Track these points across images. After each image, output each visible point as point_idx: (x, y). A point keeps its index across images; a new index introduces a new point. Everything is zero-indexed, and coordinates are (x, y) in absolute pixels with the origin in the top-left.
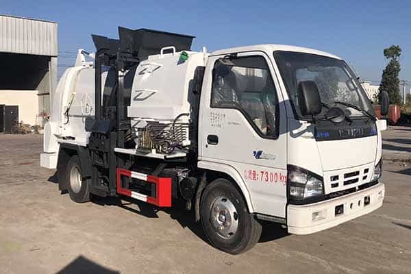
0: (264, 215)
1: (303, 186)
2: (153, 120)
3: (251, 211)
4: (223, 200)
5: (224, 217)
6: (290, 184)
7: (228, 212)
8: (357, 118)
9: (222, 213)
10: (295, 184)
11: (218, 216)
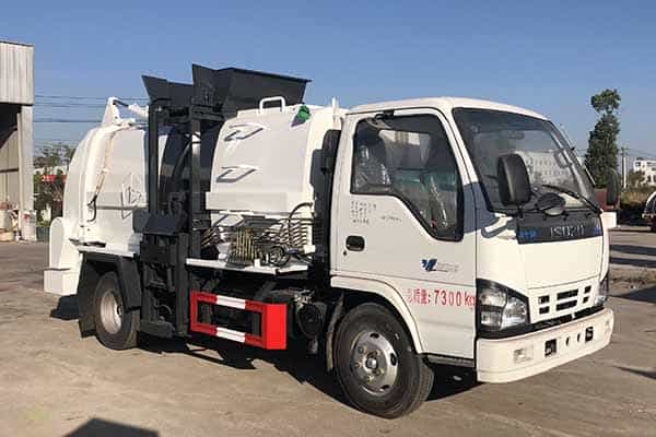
0: (440, 355)
1: (499, 310)
2: (252, 214)
3: (419, 351)
4: (372, 335)
5: (374, 362)
6: (480, 308)
7: (382, 353)
8: (574, 210)
9: (371, 355)
10: (489, 308)
11: (364, 360)
